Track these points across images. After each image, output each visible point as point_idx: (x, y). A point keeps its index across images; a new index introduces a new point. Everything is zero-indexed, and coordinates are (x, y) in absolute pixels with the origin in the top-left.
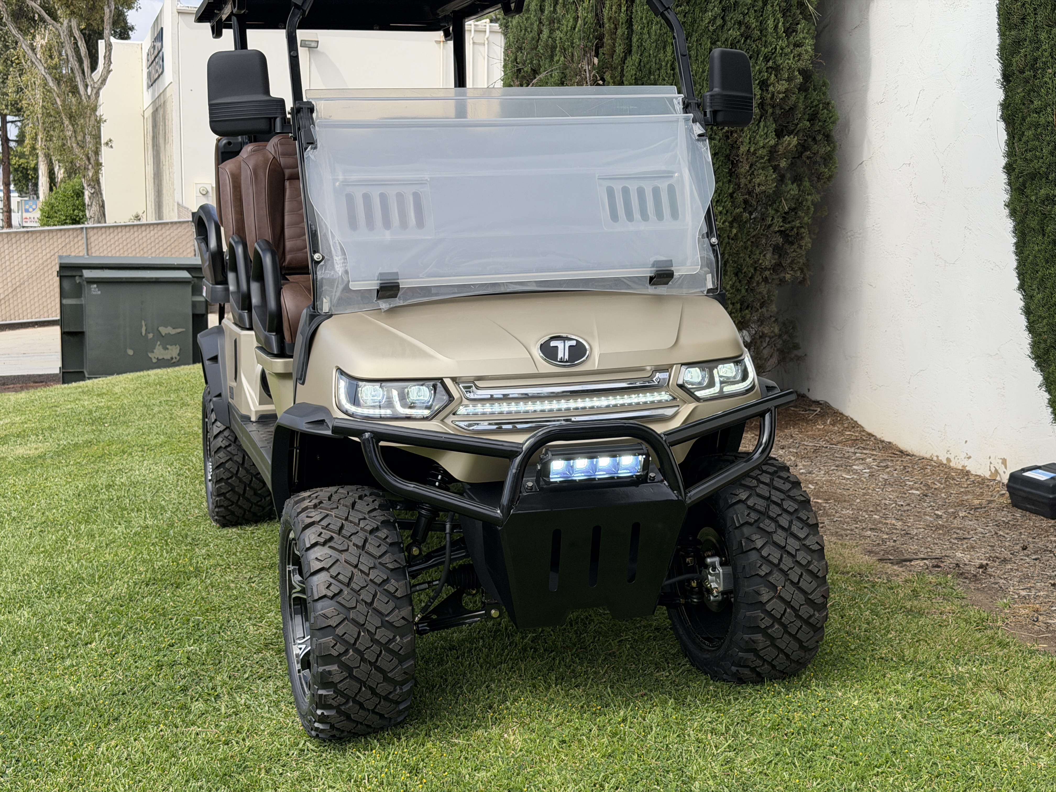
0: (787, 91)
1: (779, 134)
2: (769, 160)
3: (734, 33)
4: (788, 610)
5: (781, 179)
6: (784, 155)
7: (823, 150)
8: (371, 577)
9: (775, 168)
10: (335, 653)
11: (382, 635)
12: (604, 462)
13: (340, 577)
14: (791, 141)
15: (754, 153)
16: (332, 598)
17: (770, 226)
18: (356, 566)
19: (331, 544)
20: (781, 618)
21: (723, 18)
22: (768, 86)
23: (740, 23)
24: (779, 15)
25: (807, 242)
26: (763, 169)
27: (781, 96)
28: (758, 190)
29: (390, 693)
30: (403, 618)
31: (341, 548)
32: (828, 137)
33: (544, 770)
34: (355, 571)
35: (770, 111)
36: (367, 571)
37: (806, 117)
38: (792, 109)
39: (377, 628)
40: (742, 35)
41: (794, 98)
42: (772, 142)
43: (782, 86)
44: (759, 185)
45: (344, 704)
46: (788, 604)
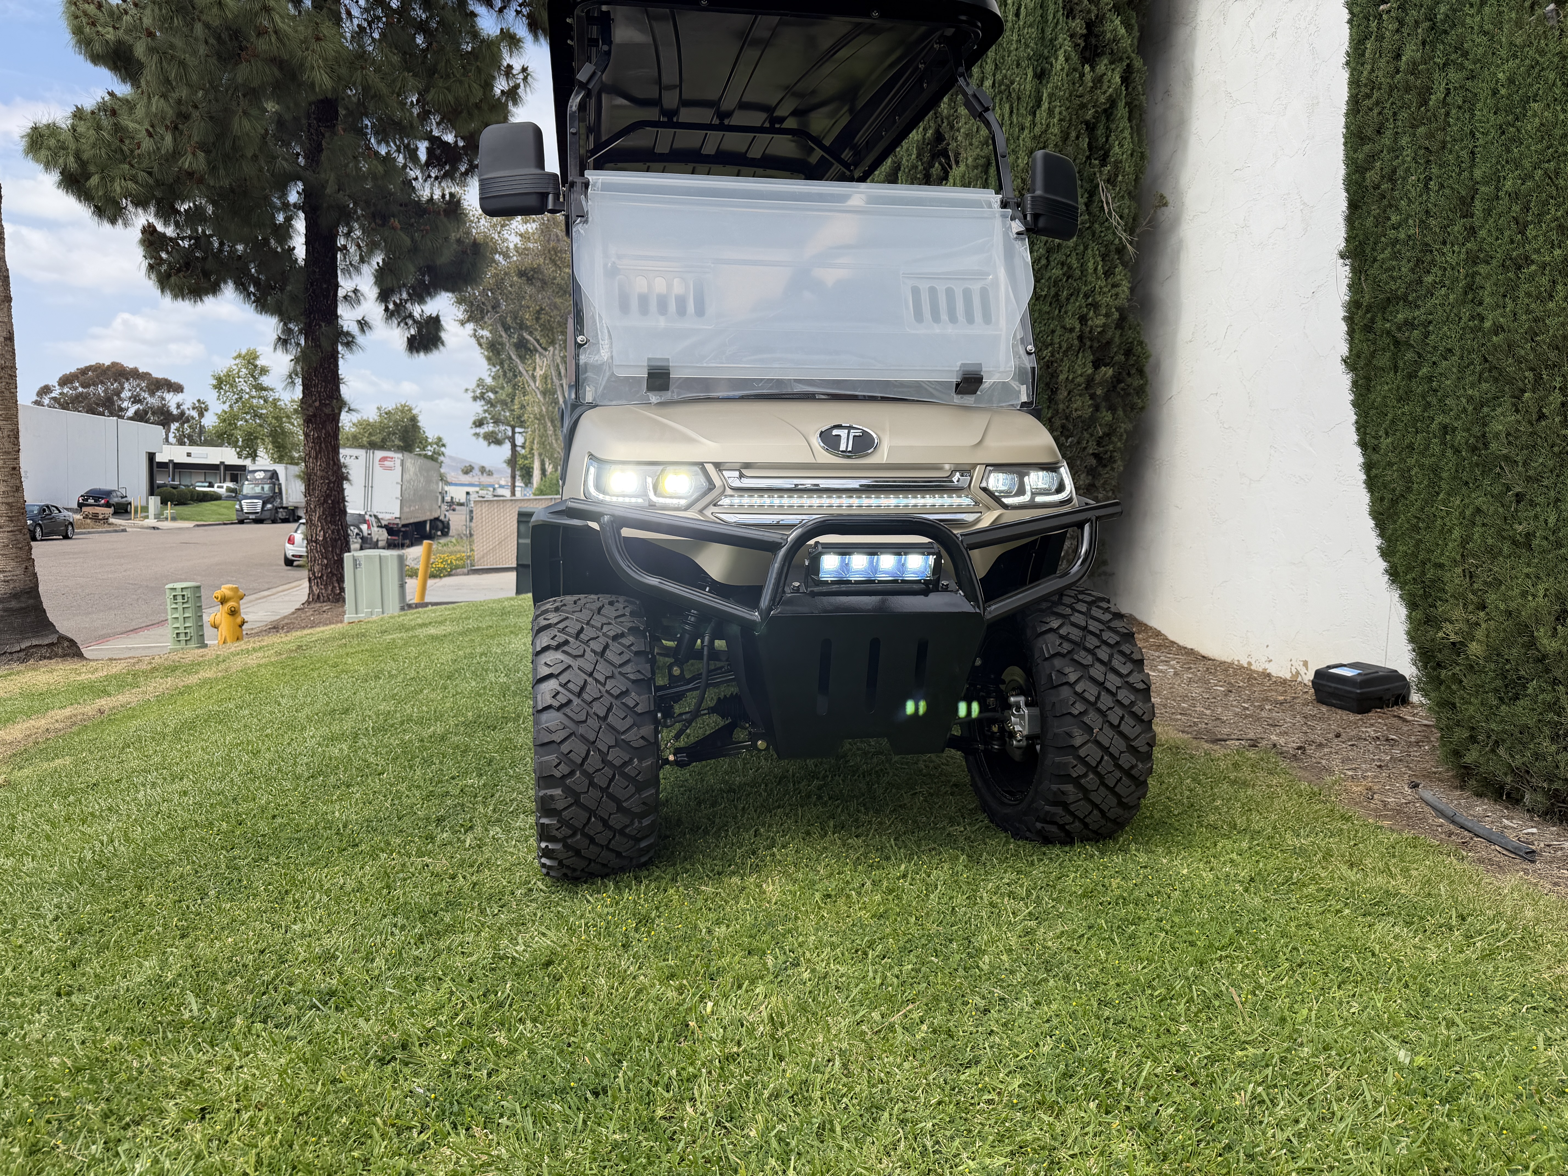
0: (1104, 325)
1: (1096, 365)
2: (1086, 388)
3: (1057, 272)
4: (1106, 758)
5: (1097, 408)
6: (1100, 384)
7: (1137, 382)
8: (608, 687)
9: (1092, 397)
10: (558, 774)
11: (616, 756)
12: (887, 563)
13: (570, 685)
14: (1107, 372)
15: (1073, 381)
16: (559, 709)
17: (1085, 448)
18: (591, 675)
19: (566, 648)
20: (1097, 766)
21: (1047, 258)
22: (1087, 321)
23: (1063, 264)
24: (1099, 259)
25: (1119, 465)
26: (1080, 395)
27: (1099, 329)
28: (1075, 414)
29: (626, 826)
30: (642, 737)
31: (575, 653)
32: (1141, 372)
33: (796, 929)
34: (590, 680)
35: (1088, 343)
36: (603, 681)
37: (1122, 352)
38: (1109, 343)
39: (610, 747)
40: (1064, 275)
41: (1110, 334)
42: (1090, 371)
43: (1100, 321)
44: (1076, 410)
45: (570, 836)
46: (1106, 750)
